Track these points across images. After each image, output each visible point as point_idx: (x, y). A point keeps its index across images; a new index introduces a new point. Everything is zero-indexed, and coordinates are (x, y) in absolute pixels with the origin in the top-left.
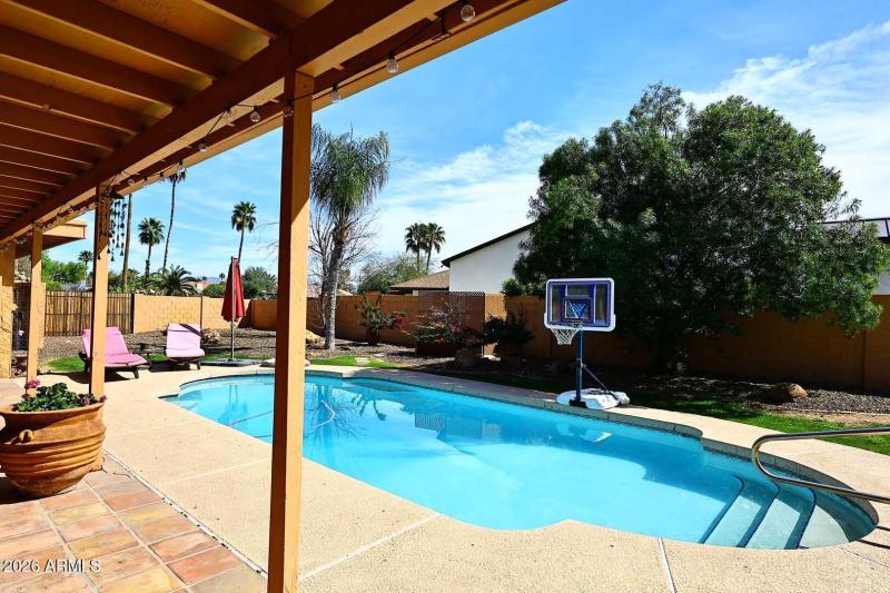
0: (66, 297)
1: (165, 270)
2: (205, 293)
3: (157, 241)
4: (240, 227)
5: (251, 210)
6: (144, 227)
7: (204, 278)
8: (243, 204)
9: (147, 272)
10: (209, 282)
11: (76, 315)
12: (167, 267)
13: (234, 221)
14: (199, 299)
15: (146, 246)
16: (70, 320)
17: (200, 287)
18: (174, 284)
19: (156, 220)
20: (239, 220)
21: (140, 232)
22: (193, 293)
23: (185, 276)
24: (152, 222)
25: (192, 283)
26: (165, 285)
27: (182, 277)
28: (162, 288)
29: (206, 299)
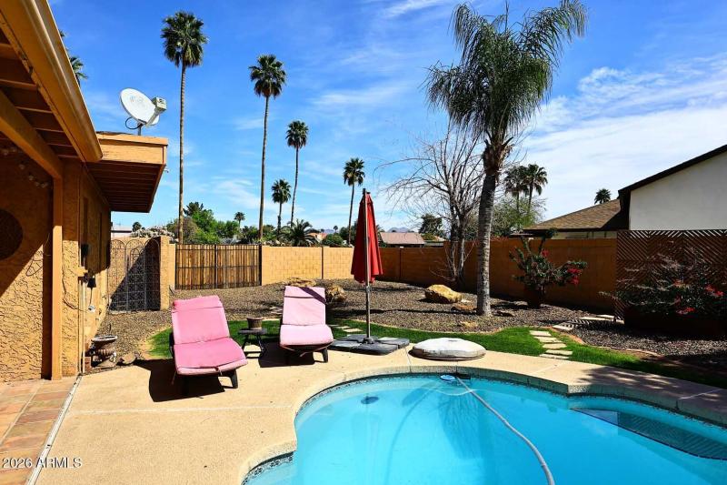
0: (202, 250)
1: (292, 224)
2: (324, 243)
3: (286, 199)
4: (351, 182)
5: (360, 166)
6: (275, 188)
7: (322, 230)
8: (352, 160)
9: (279, 226)
10: (326, 233)
11: (211, 268)
12: (295, 222)
13: (346, 177)
14: (320, 249)
15: (278, 204)
16: (206, 273)
17: (320, 238)
18: (299, 236)
19: (285, 181)
20: (349, 175)
21: (273, 192)
22: (315, 243)
23: (308, 228)
24: (282, 183)
25: (313, 234)
26: (292, 237)
27: (305, 230)
28: (290, 239)
29: (327, 248)
